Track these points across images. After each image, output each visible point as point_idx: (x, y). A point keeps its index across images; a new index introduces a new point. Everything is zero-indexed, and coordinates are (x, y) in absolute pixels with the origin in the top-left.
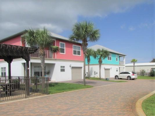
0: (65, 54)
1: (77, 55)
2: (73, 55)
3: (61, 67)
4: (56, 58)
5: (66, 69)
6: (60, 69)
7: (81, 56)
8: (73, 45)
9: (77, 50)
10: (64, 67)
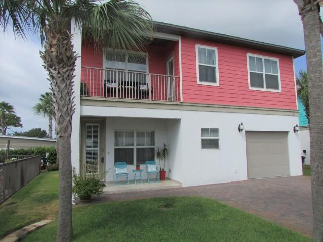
0: (217, 84)
1: (265, 89)
2: (250, 88)
3: (204, 131)
4: (182, 100)
5: (221, 137)
6: (199, 138)
7: (280, 91)
8: (248, 55)
9: (264, 73)
10: (215, 131)
